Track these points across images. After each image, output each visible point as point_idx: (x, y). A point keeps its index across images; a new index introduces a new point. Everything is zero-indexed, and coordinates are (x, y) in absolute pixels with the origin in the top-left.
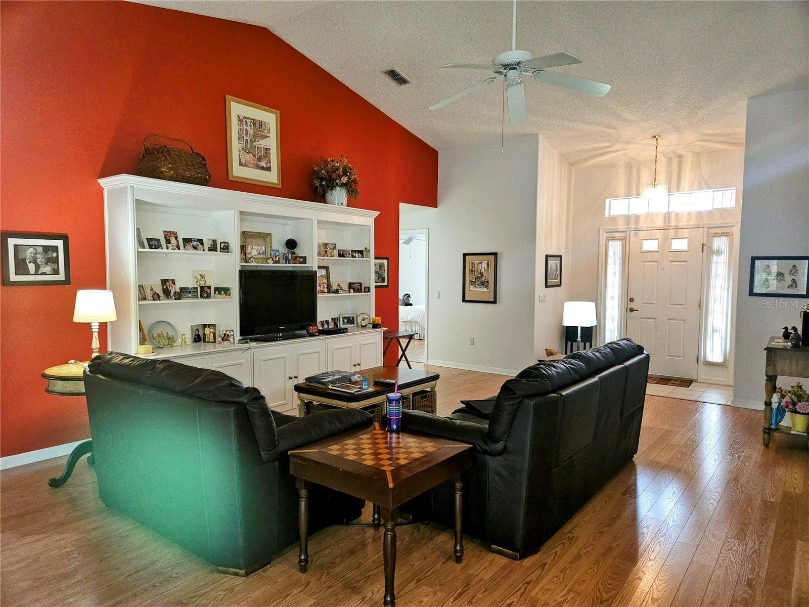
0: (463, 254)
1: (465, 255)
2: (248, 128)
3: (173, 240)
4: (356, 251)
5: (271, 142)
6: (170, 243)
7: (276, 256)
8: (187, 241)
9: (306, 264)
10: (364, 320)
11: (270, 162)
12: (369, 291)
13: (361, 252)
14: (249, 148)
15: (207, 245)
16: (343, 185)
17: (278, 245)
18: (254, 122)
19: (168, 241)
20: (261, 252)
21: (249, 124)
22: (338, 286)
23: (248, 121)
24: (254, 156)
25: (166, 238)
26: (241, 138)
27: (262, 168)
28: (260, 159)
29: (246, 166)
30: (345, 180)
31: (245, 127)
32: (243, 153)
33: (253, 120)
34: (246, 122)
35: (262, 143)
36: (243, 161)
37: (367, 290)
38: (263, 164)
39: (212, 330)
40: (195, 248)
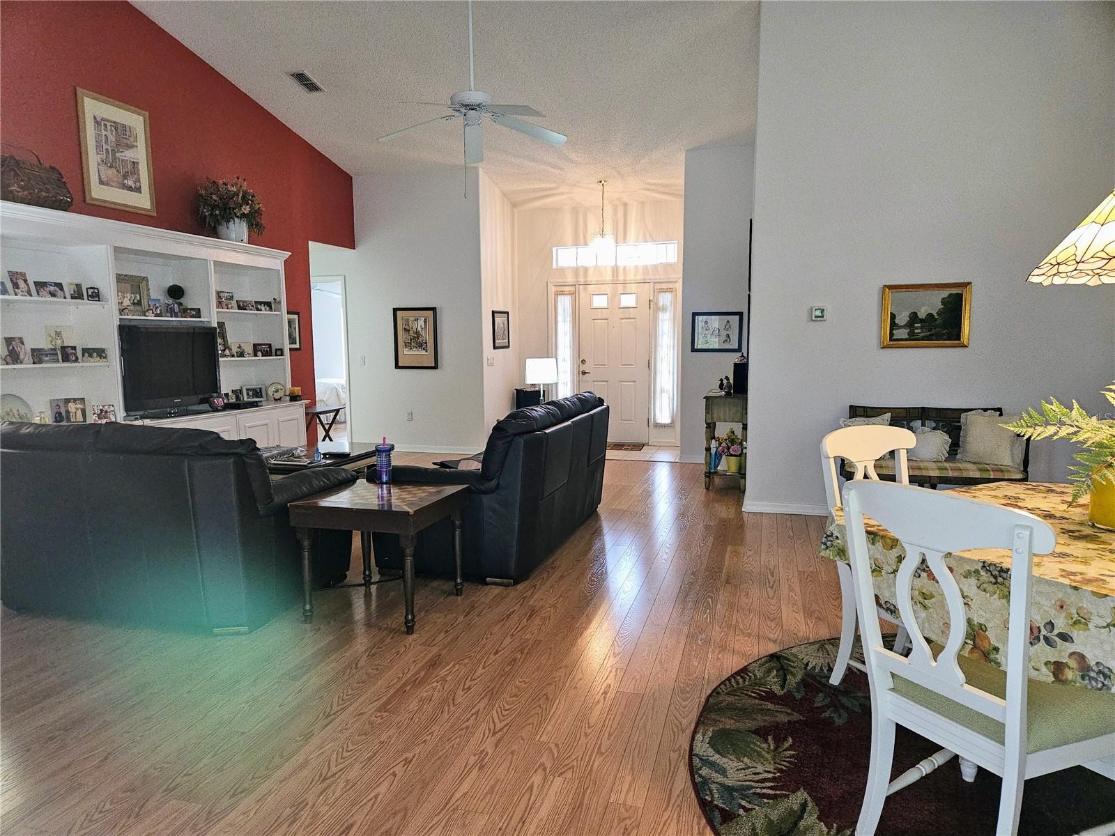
0: (394, 309)
1: (395, 310)
2: (108, 133)
3: (22, 284)
4: (261, 303)
5: (140, 154)
6: (18, 288)
7: (157, 308)
8: (40, 285)
9: (200, 317)
10: (277, 391)
11: (139, 181)
12: (282, 355)
13: (268, 304)
14: (111, 161)
15: (68, 290)
16: (243, 216)
17: (156, 292)
18: (116, 125)
19: (16, 286)
20: (136, 301)
21: (109, 127)
22: (238, 348)
23: (108, 124)
24: (118, 171)
25: (12, 280)
26: (99, 147)
27: (130, 189)
28: (125, 176)
29: (107, 184)
30: (246, 209)
31: (104, 133)
32: (102, 168)
33: (115, 123)
34: (105, 125)
35: (128, 155)
36: (104, 179)
37: (279, 353)
38: (131, 183)
39: (80, 406)
40: (53, 295)
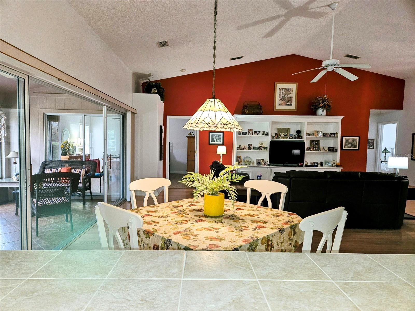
1: (414, 134)
2: (283, 92)
3: (251, 132)
4: (332, 134)
5: (293, 95)
6: (250, 133)
7: (291, 137)
8: (255, 132)
9: (302, 139)
10: (334, 163)
12: (337, 151)
13: (334, 134)
14: (283, 99)
15: (261, 133)
16: (321, 107)
17: (293, 132)
18: (286, 89)
19: (249, 132)
20: (286, 135)
21: (284, 90)
22: (323, 148)
23: (284, 89)
25: (249, 131)
26: (280, 96)
29: (281, 105)
30: (322, 105)
32: (280, 101)
34: (283, 90)
35: (289, 96)
36: (280, 103)
39: (263, 161)
40: (257, 134)
